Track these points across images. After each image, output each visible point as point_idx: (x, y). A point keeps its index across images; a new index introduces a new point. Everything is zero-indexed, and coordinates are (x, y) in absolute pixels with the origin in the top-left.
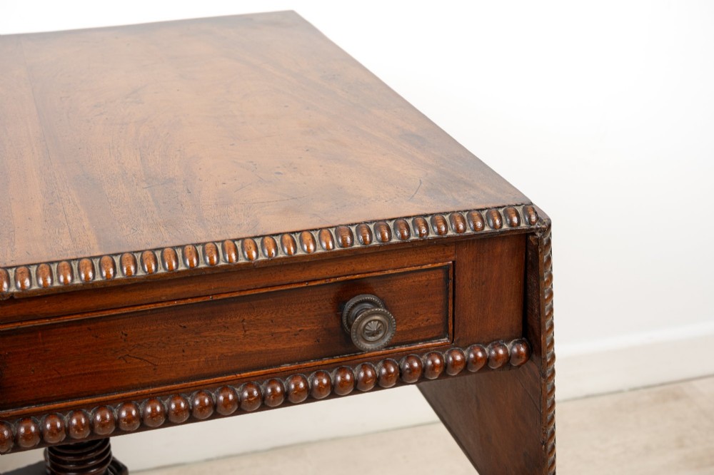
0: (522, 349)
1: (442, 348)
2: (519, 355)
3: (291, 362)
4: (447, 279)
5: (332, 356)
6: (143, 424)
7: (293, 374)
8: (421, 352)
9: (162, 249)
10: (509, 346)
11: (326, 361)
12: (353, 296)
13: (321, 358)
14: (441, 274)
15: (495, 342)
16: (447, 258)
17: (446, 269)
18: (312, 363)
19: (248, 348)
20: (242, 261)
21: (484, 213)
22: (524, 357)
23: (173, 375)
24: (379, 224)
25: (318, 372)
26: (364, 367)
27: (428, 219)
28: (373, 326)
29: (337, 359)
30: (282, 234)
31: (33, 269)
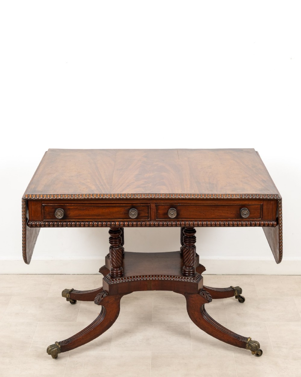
0: (276, 223)
1: (260, 220)
2: (275, 224)
3: (230, 218)
4: (261, 207)
5: (238, 218)
6: (203, 226)
7: (231, 221)
8: (255, 221)
9: (209, 194)
10: (273, 222)
11: (237, 219)
12: (243, 208)
13: (236, 219)
14: (260, 206)
15: (270, 221)
16: (261, 203)
17: (261, 205)
18: (234, 219)
19: (223, 215)
20: (222, 198)
21: (268, 195)
22: (276, 225)
23: (209, 217)
24: (248, 195)
25: (235, 221)
26: (244, 222)
27: (257, 195)
28: (245, 213)
29: (239, 219)
30: (230, 194)
31: (188, 195)
